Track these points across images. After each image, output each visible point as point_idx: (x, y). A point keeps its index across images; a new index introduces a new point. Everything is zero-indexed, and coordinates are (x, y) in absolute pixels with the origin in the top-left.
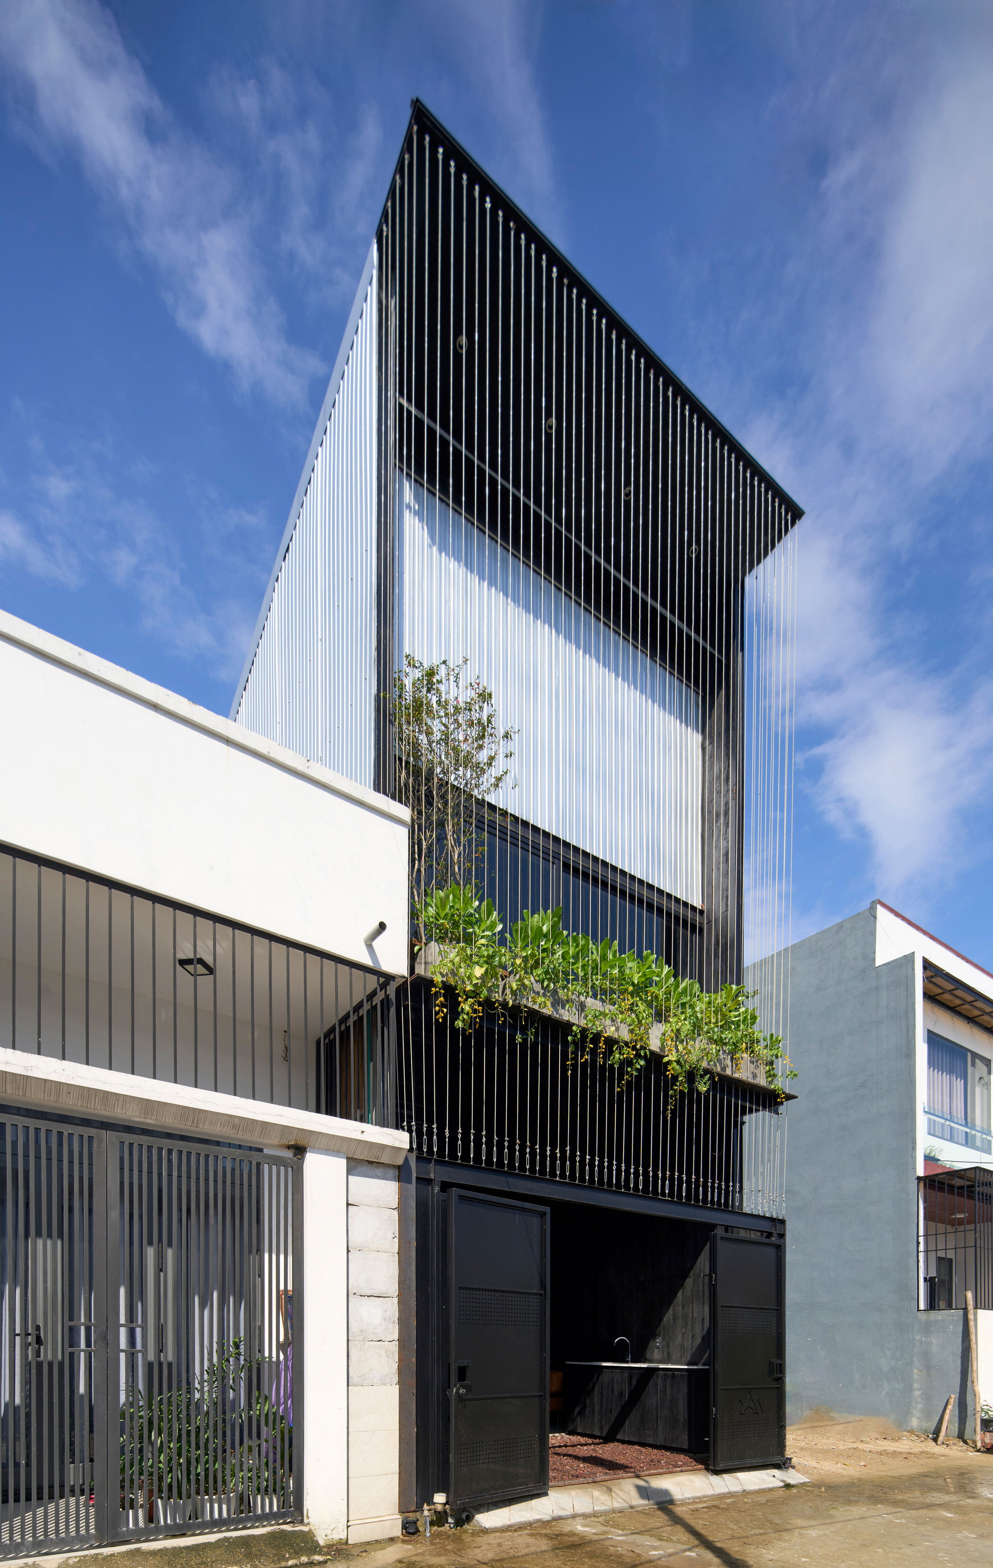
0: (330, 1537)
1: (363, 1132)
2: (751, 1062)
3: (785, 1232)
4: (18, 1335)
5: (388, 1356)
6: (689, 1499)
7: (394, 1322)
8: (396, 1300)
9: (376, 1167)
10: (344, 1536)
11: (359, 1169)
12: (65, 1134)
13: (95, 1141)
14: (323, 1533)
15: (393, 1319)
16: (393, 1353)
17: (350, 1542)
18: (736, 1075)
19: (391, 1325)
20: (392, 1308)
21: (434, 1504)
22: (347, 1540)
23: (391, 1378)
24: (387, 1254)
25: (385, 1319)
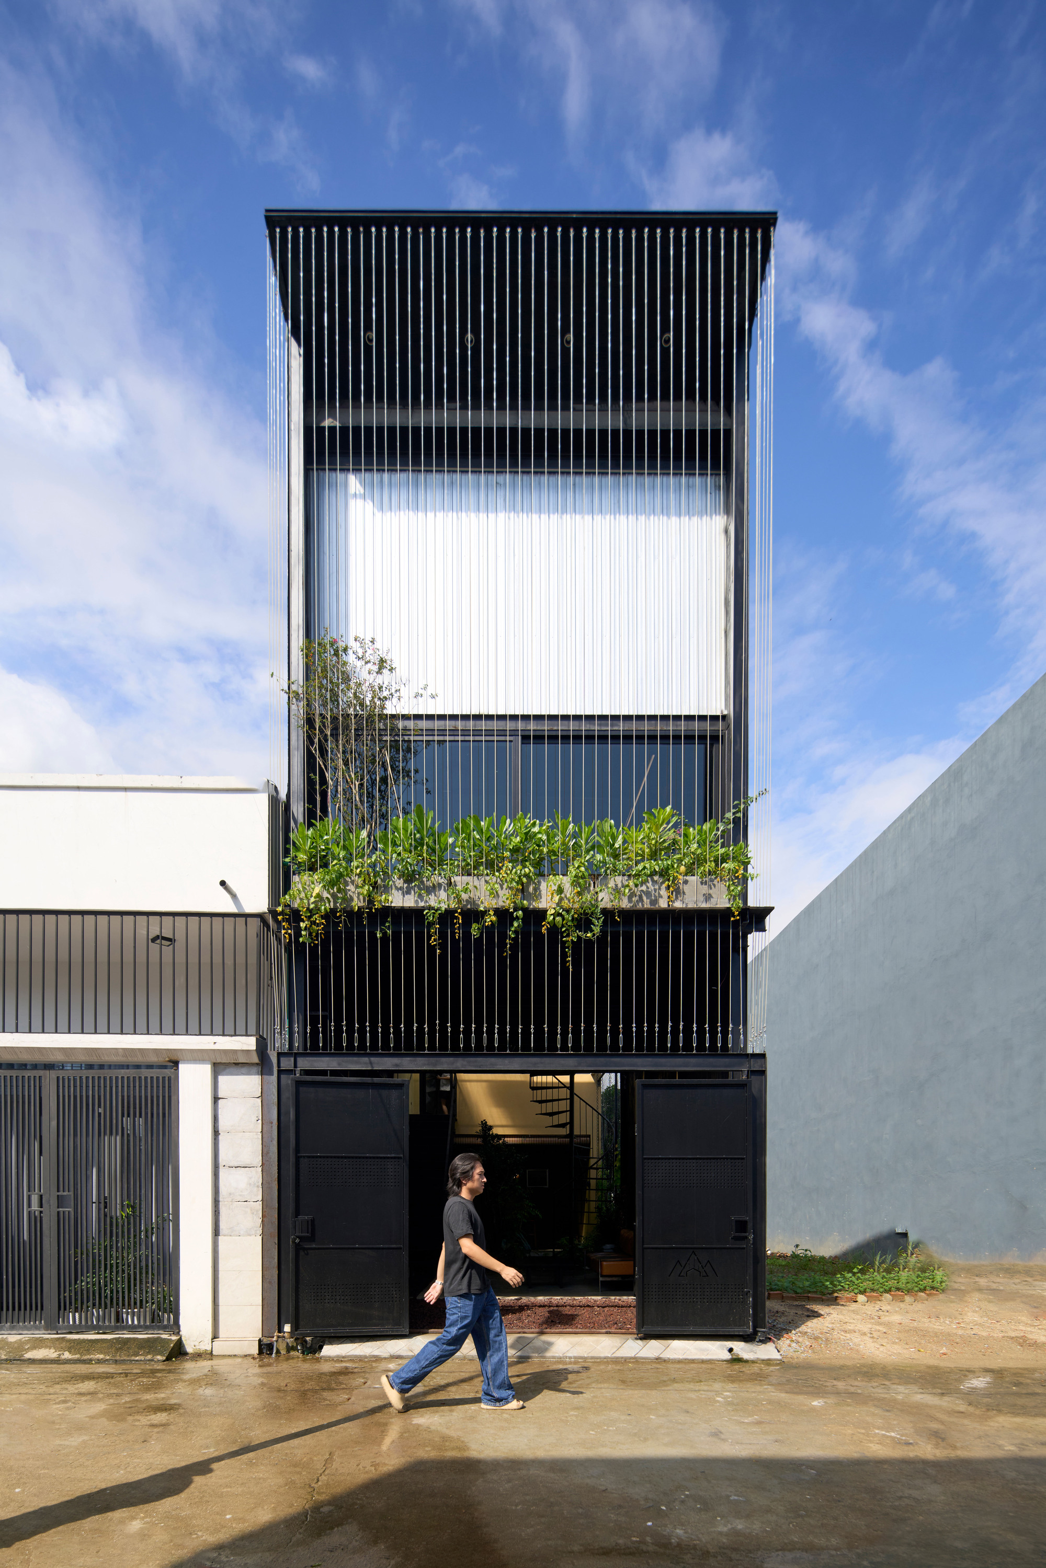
0: (197, 1347)
1: (215, 1043)
2: (702, 883)
3: (766, 1068)
4: (95, 1203)
5: (253, 1213)
6: (570, 1358)
7: (258, 1186)
8: (260, 1169)
9: (242, 1067)
10: (209, 1348)
11: (228, 1070)
12: (26, 1077)
13: (43, 1078)
14: (193, 1344)
15: (257, 1184)
16: (257, 1211)
17: (214, 1353)
18: (678, 905)
19: (255, 1189)
20: (256, 1175)
21: (284, 1332)
22: (212, 1351)
23: (256, 1230)
24: (251, 1134)
25: (250, 1184)
